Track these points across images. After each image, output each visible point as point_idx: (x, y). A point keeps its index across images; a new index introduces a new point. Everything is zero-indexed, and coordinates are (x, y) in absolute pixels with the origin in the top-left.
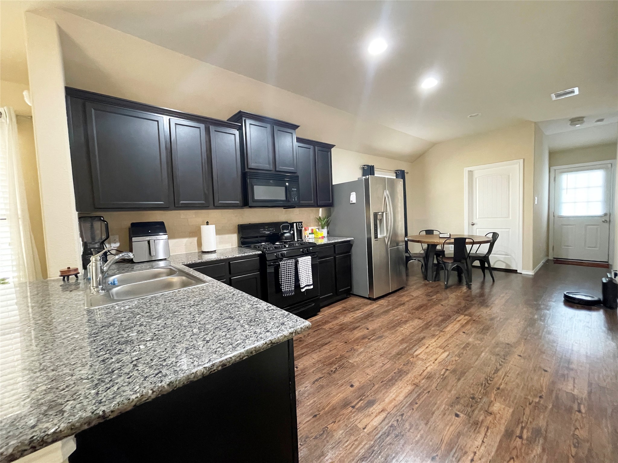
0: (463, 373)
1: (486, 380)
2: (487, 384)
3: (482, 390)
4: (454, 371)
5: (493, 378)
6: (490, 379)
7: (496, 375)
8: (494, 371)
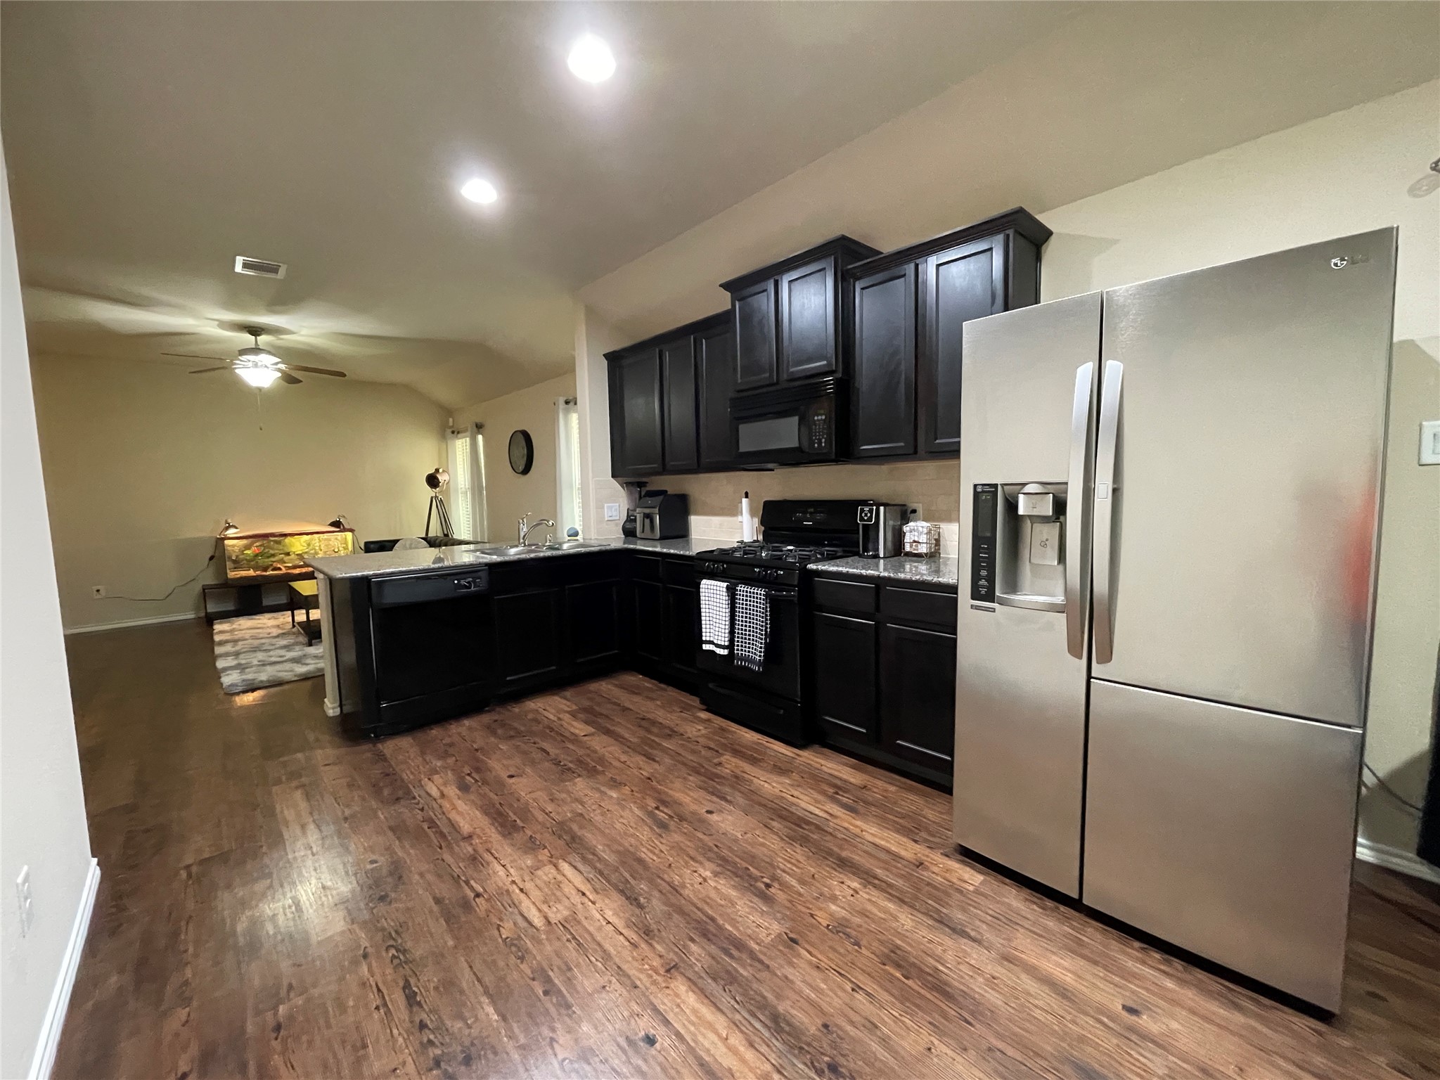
0: (449, 918)
1: (402, 949)
2: (392, 942)
3: (386, 925)
4: (466, 906)
5: (395, 968)
6: (398, 957)
7: (401, 984)
8: (415, 989)
